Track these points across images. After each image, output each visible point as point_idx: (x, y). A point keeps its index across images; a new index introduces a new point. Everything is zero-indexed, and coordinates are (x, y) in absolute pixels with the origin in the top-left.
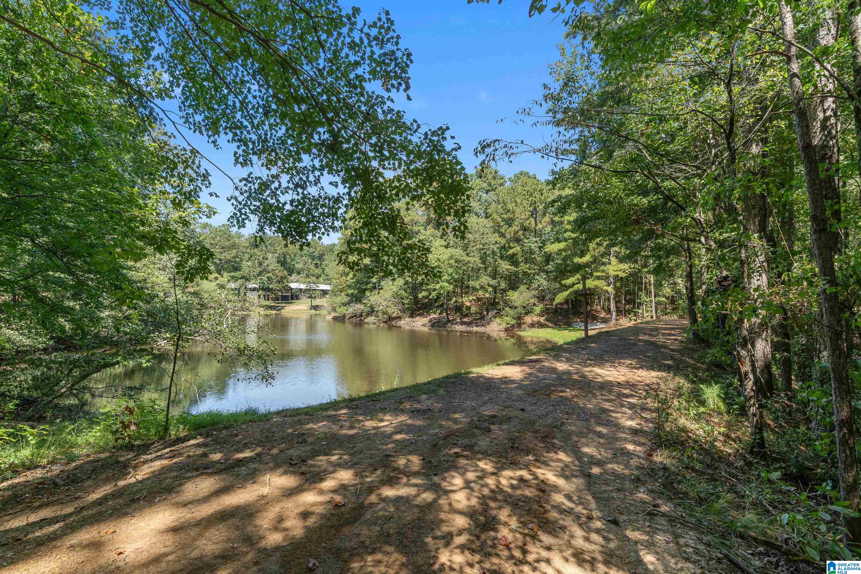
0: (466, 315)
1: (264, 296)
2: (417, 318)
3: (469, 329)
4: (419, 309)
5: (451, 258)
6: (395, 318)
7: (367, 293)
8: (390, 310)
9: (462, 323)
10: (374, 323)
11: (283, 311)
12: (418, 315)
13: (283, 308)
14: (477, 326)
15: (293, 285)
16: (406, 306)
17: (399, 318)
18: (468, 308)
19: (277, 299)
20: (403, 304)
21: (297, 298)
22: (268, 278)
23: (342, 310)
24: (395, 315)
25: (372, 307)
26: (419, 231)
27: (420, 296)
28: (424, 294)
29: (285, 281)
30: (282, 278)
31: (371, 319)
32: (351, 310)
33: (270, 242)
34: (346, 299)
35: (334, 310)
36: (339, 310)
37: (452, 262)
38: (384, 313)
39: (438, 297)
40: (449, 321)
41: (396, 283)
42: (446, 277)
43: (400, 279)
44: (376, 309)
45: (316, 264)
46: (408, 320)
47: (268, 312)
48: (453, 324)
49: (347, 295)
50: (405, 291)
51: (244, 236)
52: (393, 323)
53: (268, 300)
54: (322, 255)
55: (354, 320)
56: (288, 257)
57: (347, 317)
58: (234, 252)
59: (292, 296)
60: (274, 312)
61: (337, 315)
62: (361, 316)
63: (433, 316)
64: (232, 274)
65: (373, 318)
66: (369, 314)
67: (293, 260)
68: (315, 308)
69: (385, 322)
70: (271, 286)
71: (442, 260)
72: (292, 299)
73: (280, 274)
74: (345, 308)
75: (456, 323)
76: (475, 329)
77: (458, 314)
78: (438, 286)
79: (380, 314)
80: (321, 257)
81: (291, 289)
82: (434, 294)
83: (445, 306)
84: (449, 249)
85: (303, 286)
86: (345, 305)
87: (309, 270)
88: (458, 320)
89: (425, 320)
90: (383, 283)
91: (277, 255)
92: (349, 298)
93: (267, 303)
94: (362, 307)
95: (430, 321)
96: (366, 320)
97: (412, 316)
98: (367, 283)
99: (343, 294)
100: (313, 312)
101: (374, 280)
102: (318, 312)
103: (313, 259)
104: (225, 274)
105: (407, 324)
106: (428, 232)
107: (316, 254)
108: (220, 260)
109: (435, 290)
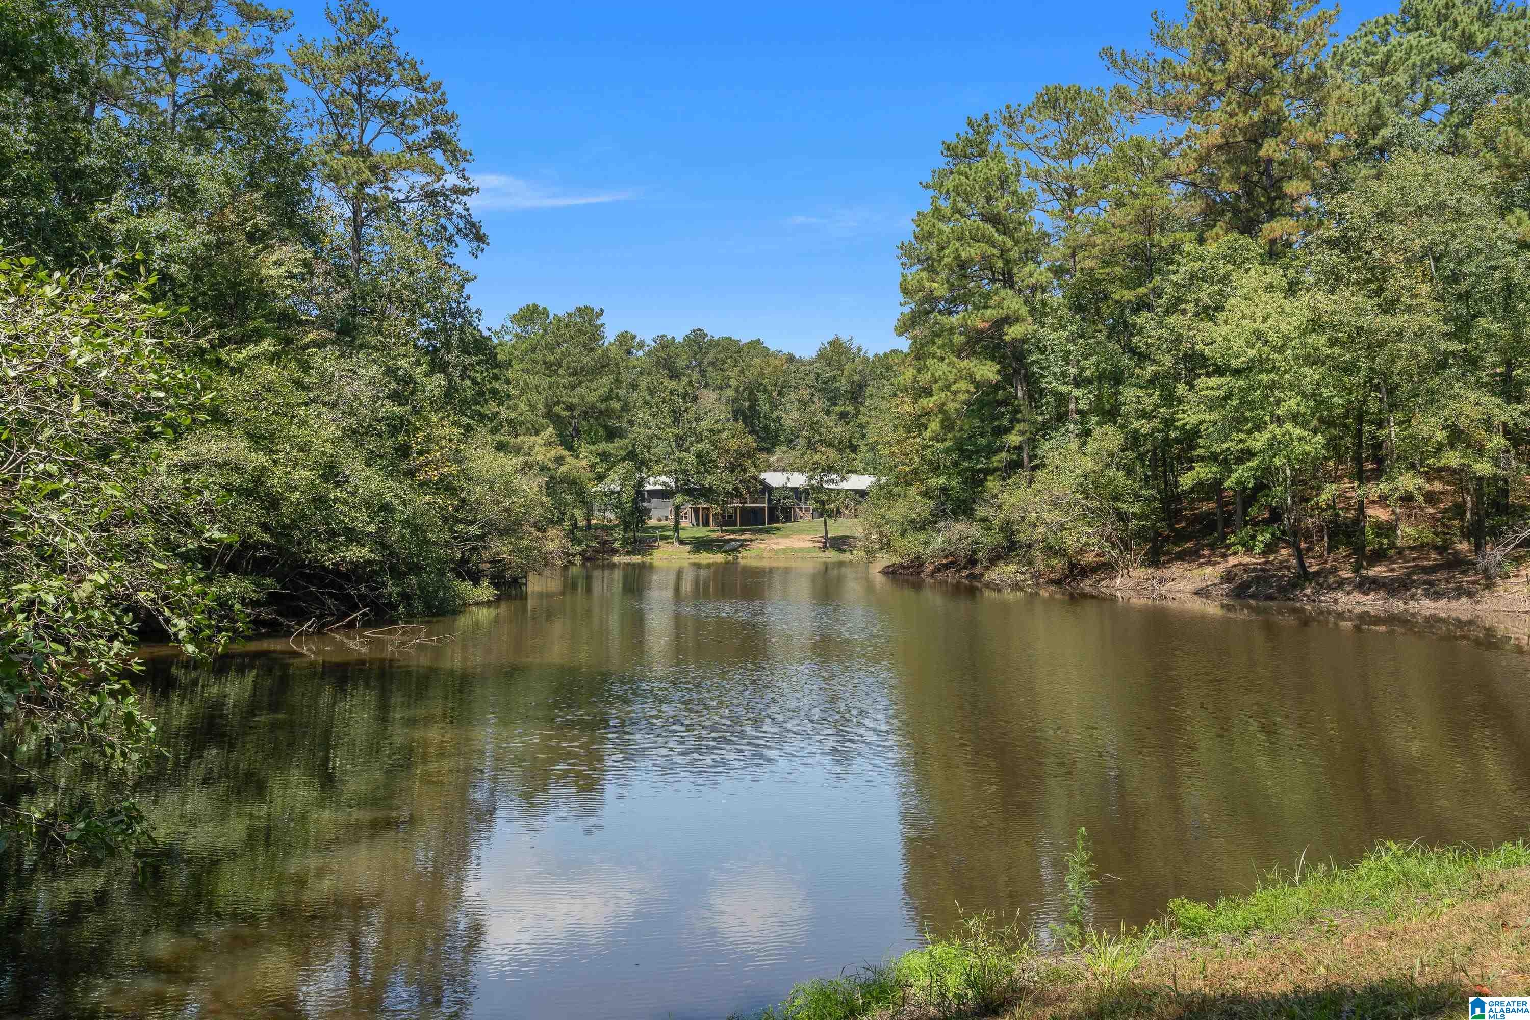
0: (1379, 556)
1: (696, 511)
2: (1176, 569)
3: (1397, 605)
4: (1180, 537)
5: (1315, 326)
6: (1093, 569)
7: (993, 484)
8: (1070, 540)
9: (1366, 585)
10: (1017, 587)
11: (743, 553)
12: (1180, 557)
13: (743, 544)
14: (1437, 596)
15: (774, 479)
16: (1133, 524)
17: (1107, 568)
18: (1386, 530)
19: (727, 520)
20: (1122, 517)
21: (788, 516)
22: (699, 455)
23: (913, 544)
24: (1090, 558)
25: (1007, 528)
26: (1175, 247)
27: (1186, 481)
28: (1202, 472)
29: (748, 463)
30: (741, 455)
31: (1006, 571)
32: (938, 542)
33: (711, 357)
34: (925, 507)
35: (887, 545)
36: (901, 543)
37: (1319, 341)
38: (1051, 551)
39: (1261, 487)
40: (1304, 576)
41: (1092, 445)
42: (1293, 403)
43: (1109, 428)
44: (1021, 537)
45: (843, 415)
46: (1140, 573)
47: (705, 558)
48: (1323, 587)
49: (926, 494)
50: (1129, 471)
51: (641, 345)
52: (1087, 586)
53: (706, 524)
54: (862, 386)
55: (950, 576)
56: (761, 396)
57: (929, 568)
58: (605, 382)
59: (772, 510)
60: (719, 558)
61: (895, 560)
62: (972, 562)
63: (1239, 558)
64: (602, 446)
65: (1012, 568)
66: (996, 558)
67: (774, 406)
68: (839, 543)
69: (1058, 583)
70: (707, 481)
71: (1273, 337)
72: (773, 519)
73: (734, 444)
74: (922, 537)
75: (1340, 584)
76: (1426, 606)
77: (1343, 551)
78: (1258, 442)
79: (1036, 553)
80: (856, 393)
81: (768, 489)
82: (1242, 473)
83: (1288, 520)
84: (1304, 298)
85: (798, 480)
86: (920, 526)
87: (814, 426)
88: (1346, 573)
89: (1210, 574)
90: (1045, 447)
91: (730, 392)
92: (932, 504)
93: (701, 532)
94: (975, 531)
95: (1228, 577)
96: (991, 576)
97: (1154, 559)
98: (991, 451)
99: (913, 492)
100: (832, 555)
101: (1014, 439)
102: (846, 557)
103: (833, 401)
104: (584, 449)
105: (1138, 589)
106: (1212, 247)
107: (843, 384)
108: (570, 408)
109: (1249, 454)
